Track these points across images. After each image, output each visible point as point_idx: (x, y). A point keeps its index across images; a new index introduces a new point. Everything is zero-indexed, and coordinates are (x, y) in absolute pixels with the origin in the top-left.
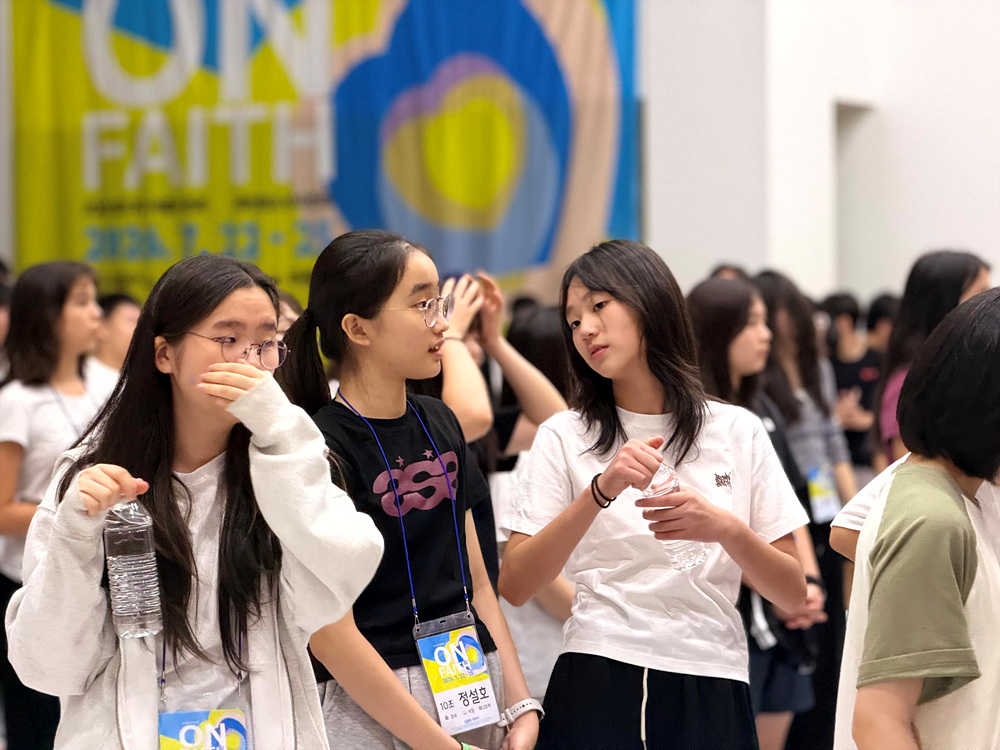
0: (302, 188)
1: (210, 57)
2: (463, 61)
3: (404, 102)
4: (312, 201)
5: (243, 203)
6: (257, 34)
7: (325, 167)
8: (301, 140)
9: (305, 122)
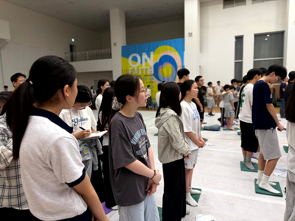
0: (150, 74)
1: (141, 63)
2: (166, 63)
3: (161, 66)
4: (151, 75)
5: (145, 76)
6: (146, 60)
7: (153, 73)
8: (150, 70)
9: (151, 68)
